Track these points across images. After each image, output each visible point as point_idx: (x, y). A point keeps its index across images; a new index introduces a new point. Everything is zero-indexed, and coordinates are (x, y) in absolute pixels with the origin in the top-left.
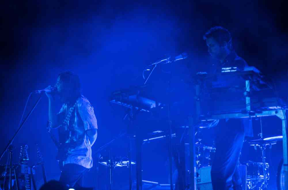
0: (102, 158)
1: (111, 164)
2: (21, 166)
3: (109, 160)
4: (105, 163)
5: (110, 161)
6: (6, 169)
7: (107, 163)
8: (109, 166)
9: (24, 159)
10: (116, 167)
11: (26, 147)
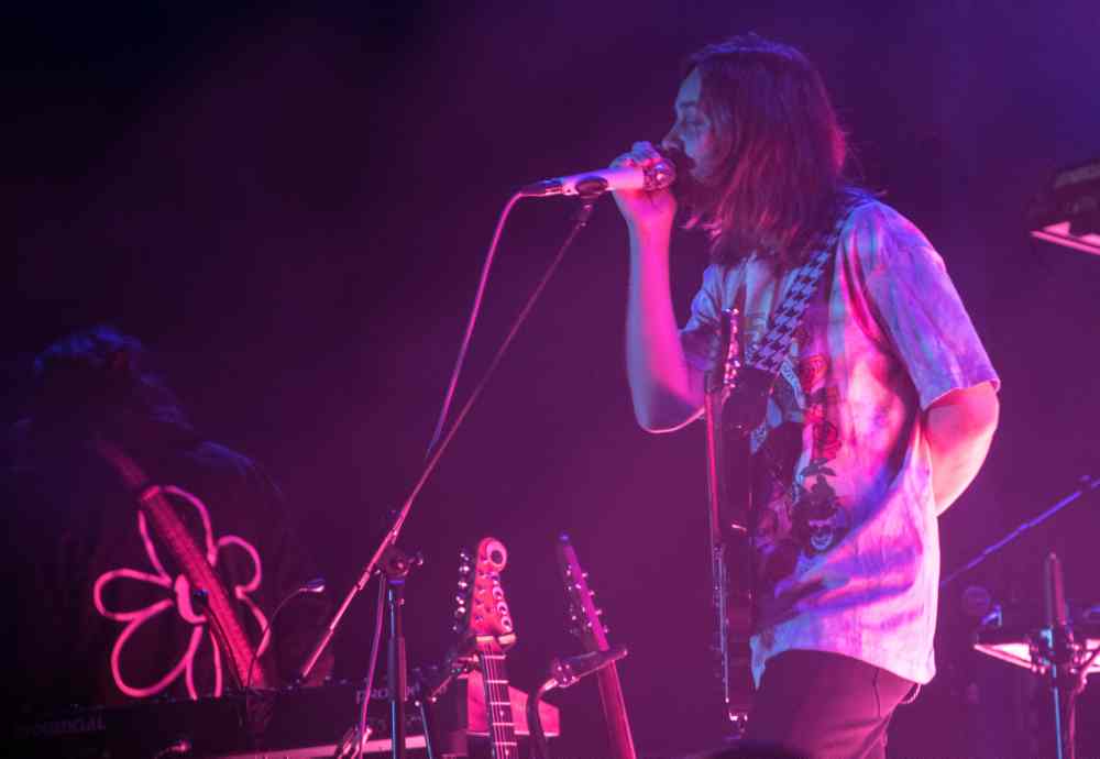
0: (993, 616)
1: (1061, 655)
2: (466, 681)
3: (1046, 628)
4: (1019, 652)
5: (1048, 634)
6: (366, 703)
7: (1031, 653)
8: (1049, 671)
9: (484, 639)
10: (1090, 676)
11: (496, 556)
